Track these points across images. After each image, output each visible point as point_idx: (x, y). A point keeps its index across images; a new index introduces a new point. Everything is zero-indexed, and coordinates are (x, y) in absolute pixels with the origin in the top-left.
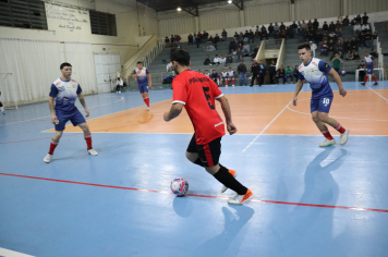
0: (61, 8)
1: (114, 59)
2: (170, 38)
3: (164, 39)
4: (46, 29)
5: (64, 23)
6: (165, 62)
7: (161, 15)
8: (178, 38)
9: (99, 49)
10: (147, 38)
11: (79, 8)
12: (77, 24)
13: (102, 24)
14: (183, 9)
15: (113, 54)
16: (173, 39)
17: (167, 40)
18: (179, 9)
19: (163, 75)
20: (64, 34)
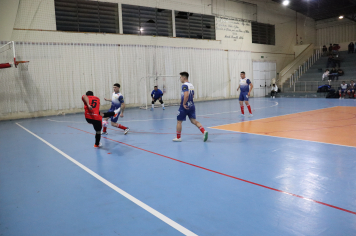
0: (227, 21)
1: (270, 66)
2: (328, 46)
3: (321, 47)
4: (215, 39)
5: (229, 33)
6: (321, 71)
7: (320, 24)
8: (337, 47)
9: (257, 57)
10: (304, 47)
11: (243, 21)
12: (240, 34)
13: (262, 34)
14: (345, 17)
15: (270, 61)
16: (331, 48)
17: (325, 49)
18: (341, 17)
19: (318, 84)
20: (228, 43)
